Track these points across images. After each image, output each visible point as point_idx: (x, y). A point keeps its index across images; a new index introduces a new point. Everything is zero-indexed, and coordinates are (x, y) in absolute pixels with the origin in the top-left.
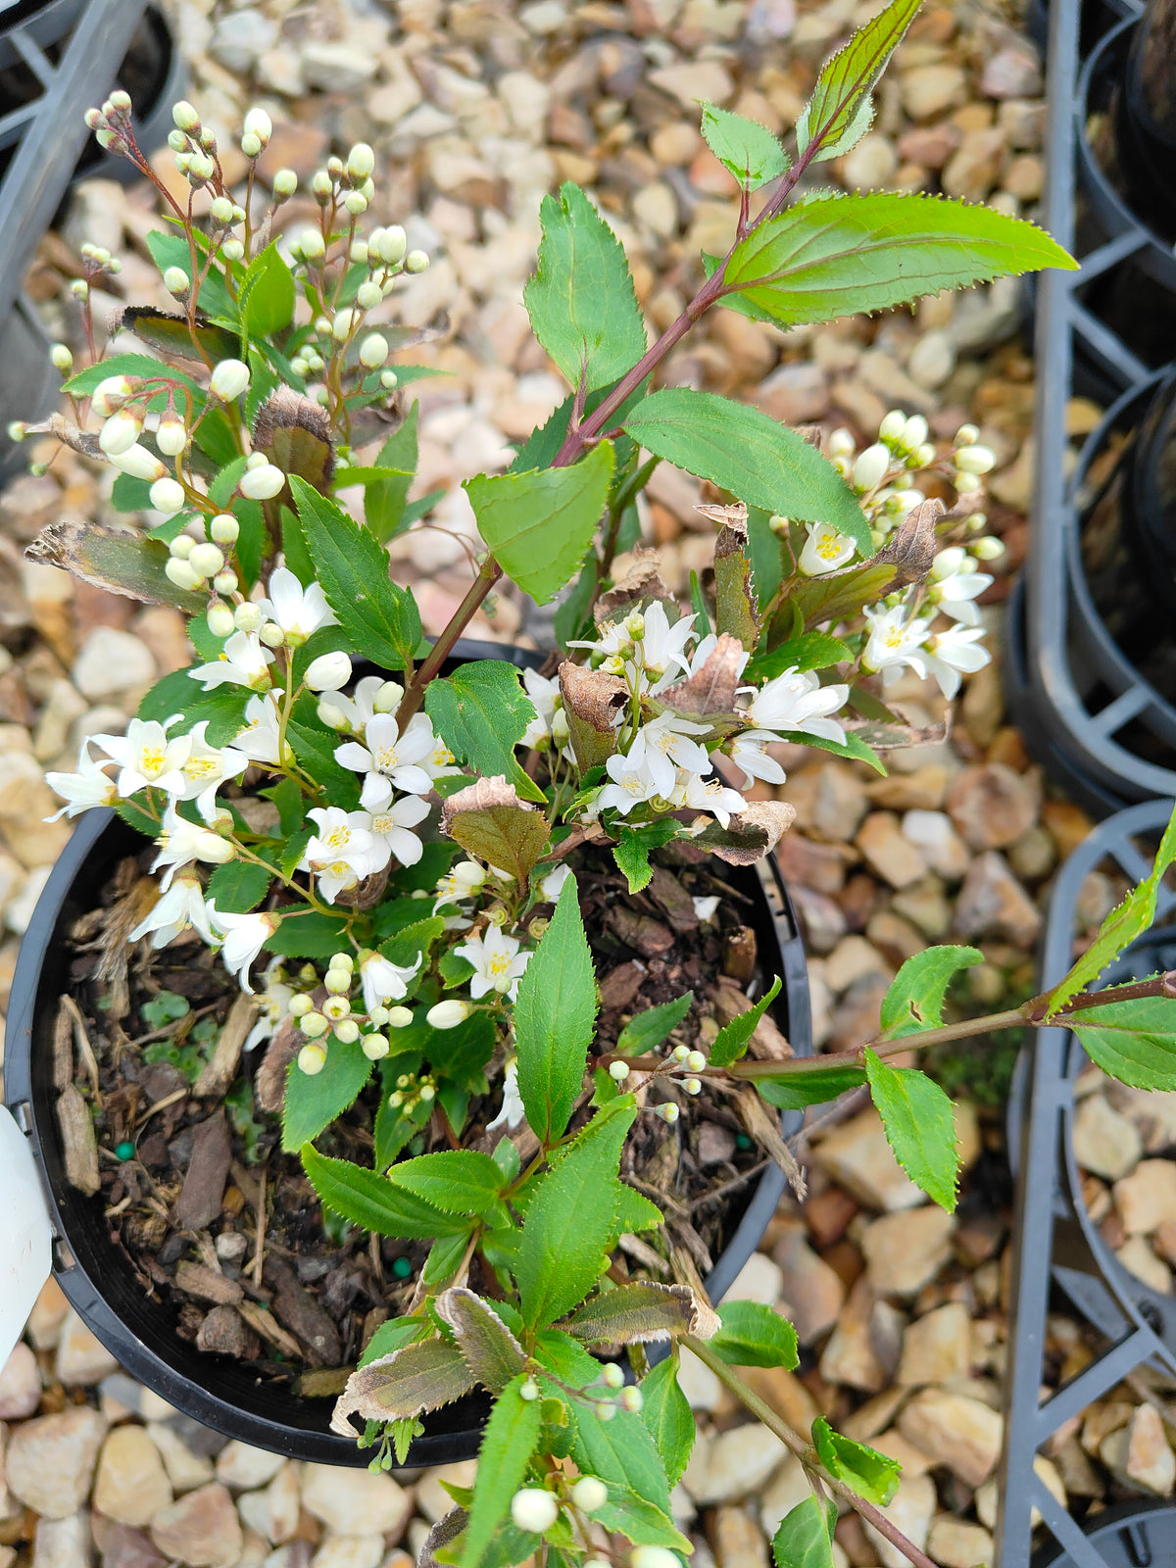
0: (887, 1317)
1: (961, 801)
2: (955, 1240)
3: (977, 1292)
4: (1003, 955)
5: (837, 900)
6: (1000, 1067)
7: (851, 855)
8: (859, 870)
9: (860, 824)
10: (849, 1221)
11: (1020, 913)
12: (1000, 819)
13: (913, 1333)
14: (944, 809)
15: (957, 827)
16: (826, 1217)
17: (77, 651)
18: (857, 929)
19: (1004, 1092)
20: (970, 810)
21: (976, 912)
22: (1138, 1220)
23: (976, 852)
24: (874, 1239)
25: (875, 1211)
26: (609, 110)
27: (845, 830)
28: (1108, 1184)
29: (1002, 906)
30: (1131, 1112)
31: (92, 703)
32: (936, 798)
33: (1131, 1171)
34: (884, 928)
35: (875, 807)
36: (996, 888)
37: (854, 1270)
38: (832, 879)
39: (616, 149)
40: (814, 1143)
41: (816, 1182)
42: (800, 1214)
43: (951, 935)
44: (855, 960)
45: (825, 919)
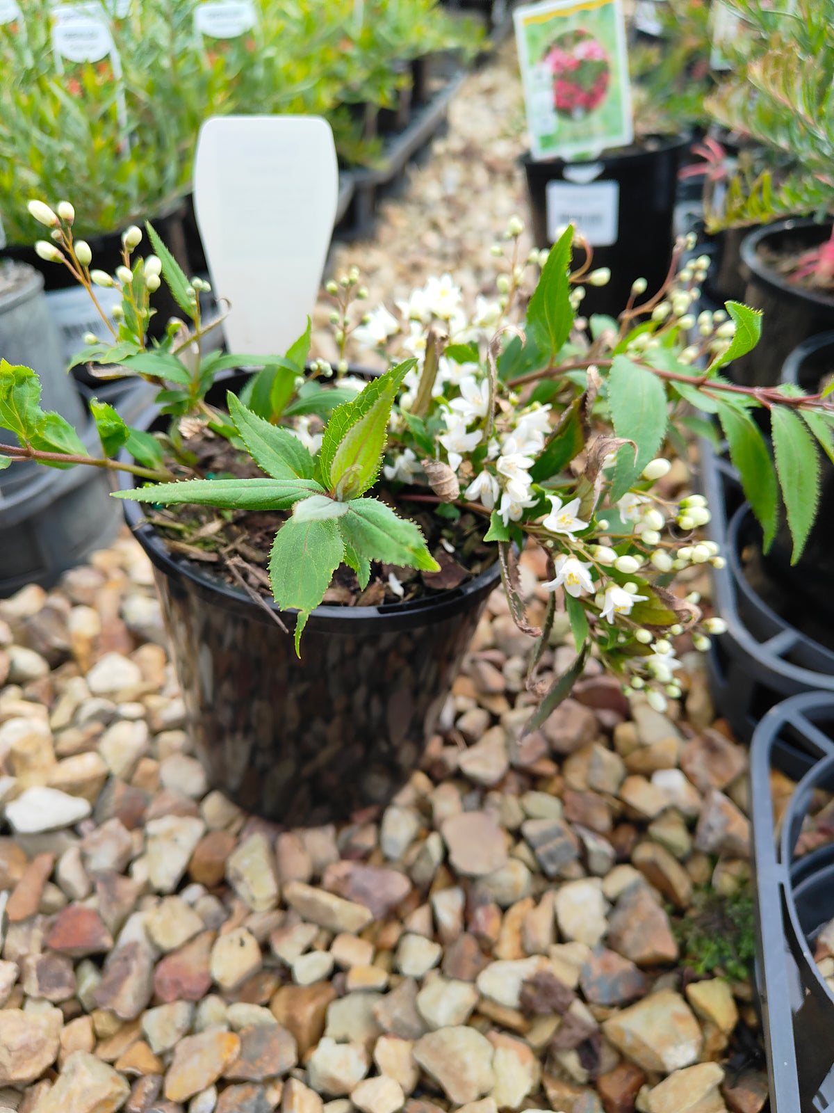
1: (690, 759)
4: (736, 868)
5: (610, 836)
7: (617, 805)
8: (624, 818)
9: (621, 784)
10: (636, 1089)
11: (739, 827)
12: (720, 768)
14: (679, 767)
15: (690, 778)
16: (615, 1087)
17: (92, 665)
18: (623, 859)
20: (698, 764)
21: (710, 828)
23: (703, 794)
25: (659, 1076)
27: (610, 787)
29: (728, 823)
31: (94, 695)
32: (673, 758)
34: (644, 852)
35: (631, 771)
36: (721, 809)
38: (604, 822)
40: (600, 1022)
41: (607, 1059)
42: (592, 1084)
43: (695, 853)
44: (625, 877)
45: (599, 847)
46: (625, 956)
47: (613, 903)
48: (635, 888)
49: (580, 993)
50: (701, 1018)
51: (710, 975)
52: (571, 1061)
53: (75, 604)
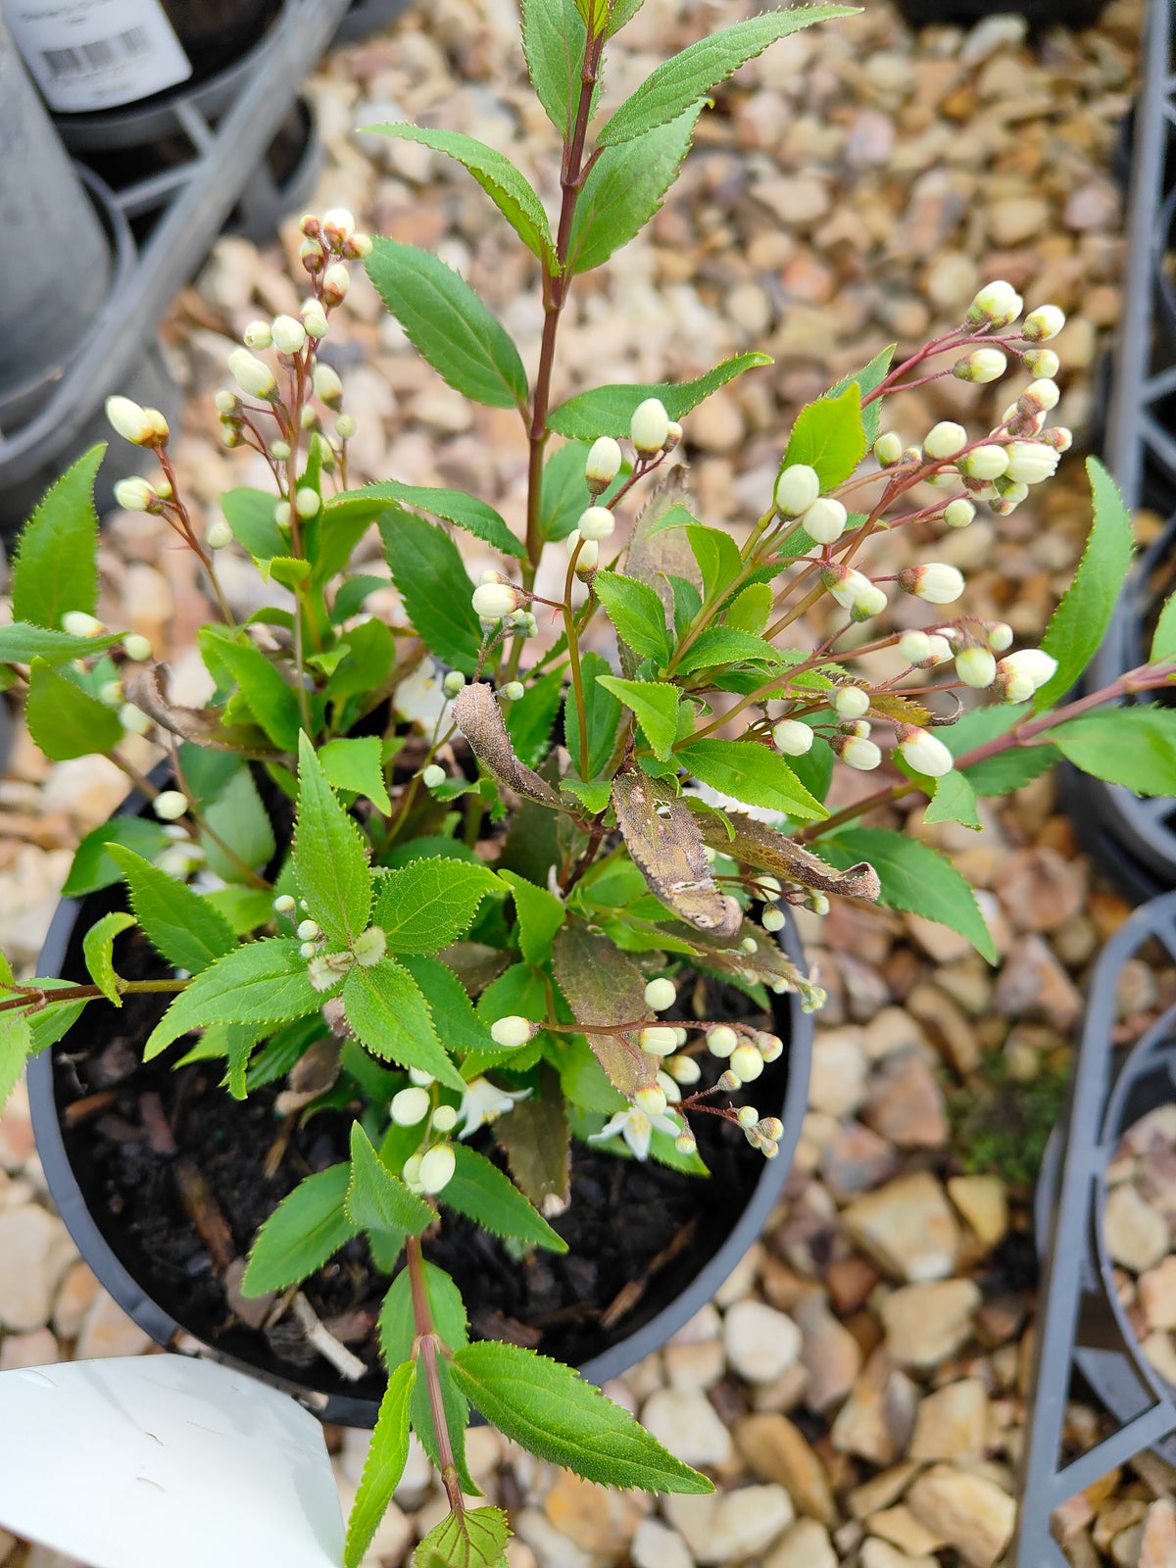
0: (903, 1389)
1: (1009, 882)
2: (976, 1317)
3: (995, 1374)
4: (1040, 1037)
5: (881, 970)
6: (1032, 1146)
7: (895, 928)
8: (904, 945)
10: (869, 1290)
11: (1061, 997)
12: (1046, 903)
13: (929, 1406)
14: (992, 890)
15: (1004, 908)
16: (848, 1282)
18: (898, 1001)
19: (1033, 1171)
20: (1018, 891)
21: (1016, 991)
22: (1162, 1314)
23: (1020, 933)
24: (894, 1308)
25: (897, 1281)
26: (711, 216)
28: (1133, 1276)
29: (1041, 986)
30: (1161, 1204)
32: (985, 877)
33: (1157, 1265)
34: (925, 1001)
36: (1037, 969)
37: (873, 1338)
38: (876, 949)
39: (714, 253)
40: (841, 1207)
41: (840, 1248)
42: (823, 1278)
43: (991, 1013)
44: (894, 1031)
45: (867, 988)
46: (879, 1133)
47: (877, 1068)
48: (905, 1053)
49: (818, 1176)
50: (962, 1221)
51: (983, 1171)
52: (800, 1255)
53: (129, 561)
